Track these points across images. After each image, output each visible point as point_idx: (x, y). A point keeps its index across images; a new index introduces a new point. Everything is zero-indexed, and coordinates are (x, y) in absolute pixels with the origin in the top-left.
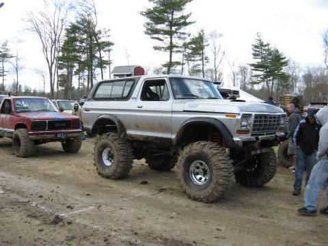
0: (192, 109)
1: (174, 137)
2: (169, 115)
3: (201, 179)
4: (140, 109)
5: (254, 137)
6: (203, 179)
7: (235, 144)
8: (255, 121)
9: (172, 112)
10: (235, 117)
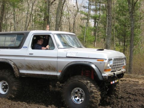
0: (73, 56)
1: (59, 74)
2: (56, 60)
3: (78, 100)
4: (31, 56)
5: (112, 73)
6: (80, 100)
7: (103, 78)
8: (114, 63)
9: (58, 57)
10: (103, 61)
